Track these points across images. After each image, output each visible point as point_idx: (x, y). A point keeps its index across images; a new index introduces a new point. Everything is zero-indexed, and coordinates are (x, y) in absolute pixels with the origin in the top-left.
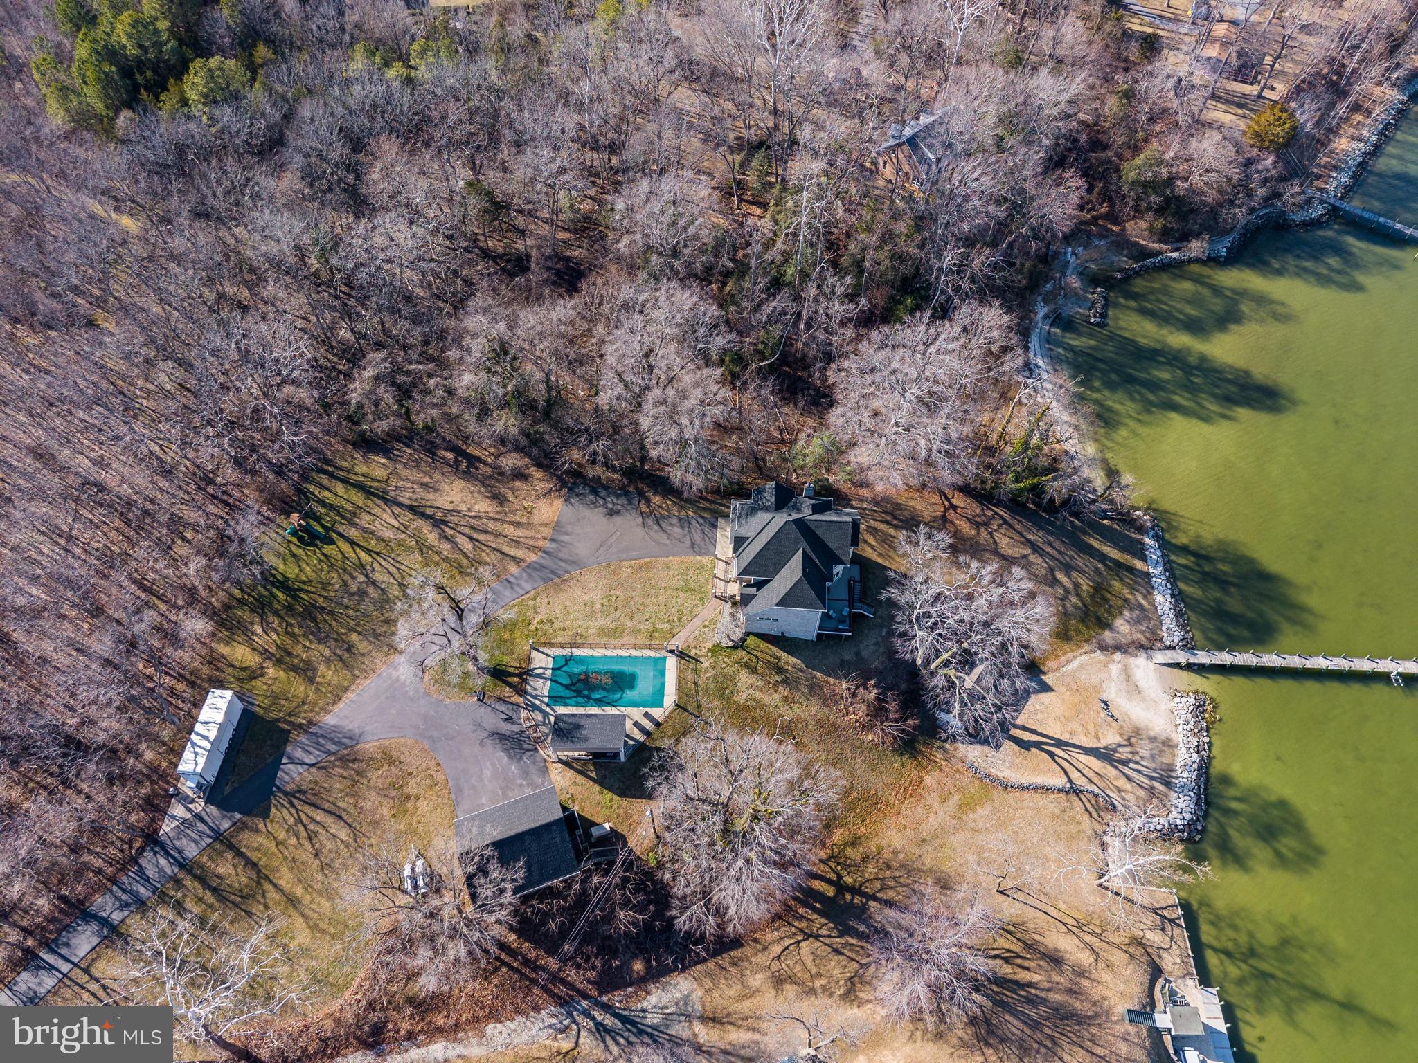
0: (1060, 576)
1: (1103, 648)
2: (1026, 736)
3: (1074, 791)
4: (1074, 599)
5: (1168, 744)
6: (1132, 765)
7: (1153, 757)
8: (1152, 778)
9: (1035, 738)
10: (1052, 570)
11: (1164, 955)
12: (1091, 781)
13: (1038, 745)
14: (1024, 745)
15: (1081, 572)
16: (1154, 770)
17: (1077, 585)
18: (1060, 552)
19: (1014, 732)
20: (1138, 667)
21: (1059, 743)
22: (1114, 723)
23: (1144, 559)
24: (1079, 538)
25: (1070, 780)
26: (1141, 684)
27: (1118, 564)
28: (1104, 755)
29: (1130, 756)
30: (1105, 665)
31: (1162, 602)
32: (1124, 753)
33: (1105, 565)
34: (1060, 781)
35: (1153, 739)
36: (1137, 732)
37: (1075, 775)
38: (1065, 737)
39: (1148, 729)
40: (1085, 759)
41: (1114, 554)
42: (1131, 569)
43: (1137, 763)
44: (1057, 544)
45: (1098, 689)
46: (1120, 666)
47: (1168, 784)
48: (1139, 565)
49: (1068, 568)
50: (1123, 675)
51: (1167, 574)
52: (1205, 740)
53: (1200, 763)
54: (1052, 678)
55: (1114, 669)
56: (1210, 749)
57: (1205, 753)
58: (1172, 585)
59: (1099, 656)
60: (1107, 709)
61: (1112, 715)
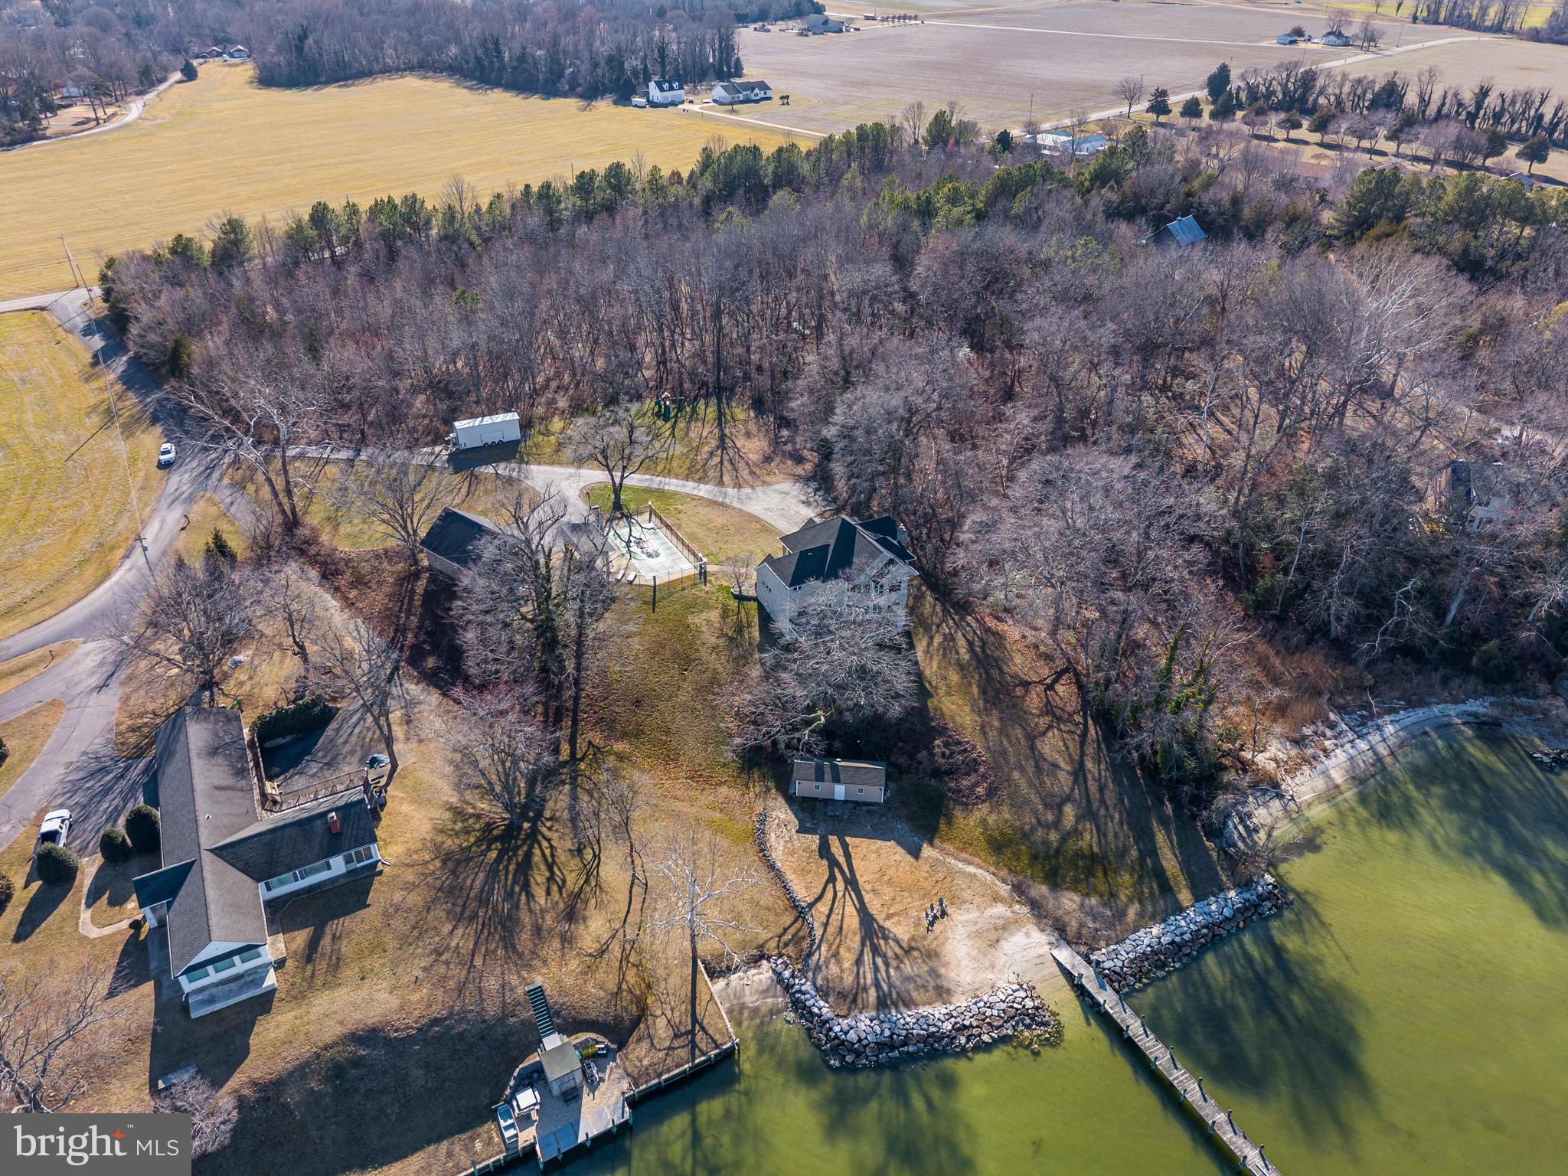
0: (1069, 811)
1: (1019, 889)
2: (837, 851)
3: (800, 912)
4: (1054, 836)
5: (942, 993)
6: (879, 960)
7: (909, 979)
8: (877, 985)
9: (842, 860)
10: (1068, 799)
11: (645, 1045)
12: (826, 925)
13: (833, 863)
14: (825, 853)
15: (1101, 833)
16: (890, 986)
17: (1076, 832)
18: (1103, 802)
19: (833, 838)
20: (1028, 935)
21: (852, 883)
22: (922, 930)
23: (1199, 898)
24: (1149, 818)
25: (811, 905)
26: (1007, 946)
27: (1159, 873)
28: (870, 928)
29: (890, 954)
30: (996, 899)
31: (1152, 935)
32: (890, 949)
33: (1142, 859)
34: (804, 895)
35: (934, 973)
36: (932, 955)
37: (823, 908)
38: (865, 886)
39: (946, 964)
40: (850, 910)
41: (1170, 862)
42: (1166, 888)
43: (887, 965)
44: (1110, 796)
46: (1009, 914)
47: (882, 1004)
48: (1185, 895)
49: (1088, 813)
50: (1001, 922)
51: (1205, 931)
52: (986, 1038)
53: (943, 1036)
54: (927, 851)
55: (1000, 910)
56: (977, 1049)
57: (963, 1040)
58: (1192, 940)
59: (1003, 888)
60: (935, 917)
61: (931, 924)
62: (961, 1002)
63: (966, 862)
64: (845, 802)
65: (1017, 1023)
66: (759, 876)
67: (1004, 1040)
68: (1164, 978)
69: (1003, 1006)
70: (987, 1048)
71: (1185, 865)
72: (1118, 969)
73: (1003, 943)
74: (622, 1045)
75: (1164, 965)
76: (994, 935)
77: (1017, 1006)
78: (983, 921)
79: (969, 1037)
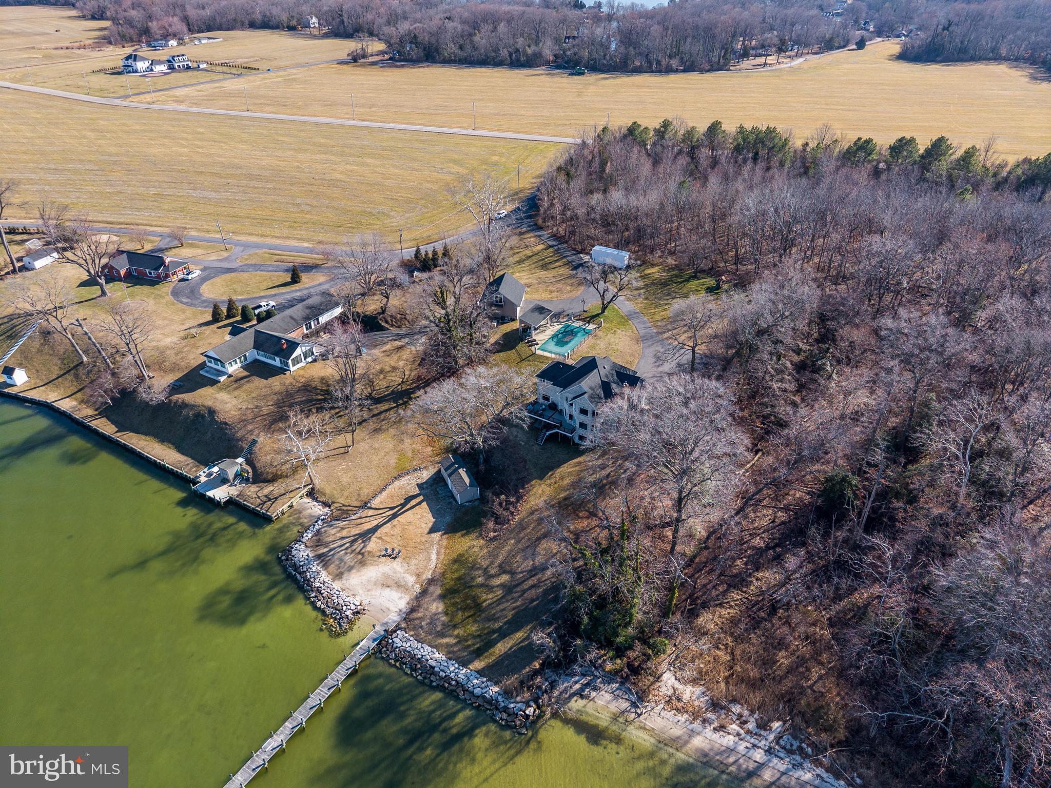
0: (505, 578)
1: (431, 582)
2: (413, 502)
3: (364, 506)
4: (480, 580)
5: (339, 576)
6: (348, 545)
7: (341, 560)
8: (331, 550)
9: (408, 506)
10: (512, 573)
12: (360, 518)
13: (403, 505)
14: (409, 499)
15: (500, 601)
16: (333, 555)
17: (490, 589)
18: (524, 592)
19: (421, 498)
20: (401, 598)
21: (395, 516)
22: (378, 554)
23: (481, 673)
24: (530, 622)
25: (371, 508)
26: (387, 592)
27: (489, 645)
28: (366, 536)
29: (354, 548)
30: (418, 575)
31: (433, 656)
32: (358, 546)
33: (494, 631)
34: (375, 503)
35: (350, 569)
36: (362, 563)
37: (371, 512)
38: (395, 522)
39: (358, 571)
40: (375, 523)
41: (501, 648)
42: (478, 653)
43: (347, 549)
44: (533, 593)
45: (407, 559)
46: (410, 584)
47: (319, 557)
48: (479, 664)
49: (508, 589)
50: (403, 583)
51: (454, 683)
52: (319, 604)
53: (311, 586)
54: (436, 536)
55: (412, 579)
56: (311, 603)
57: (313, 595)
58: (441, 678)
59: (428, 575)
60: (390, 556)
61: (384, 556)
62: (336, 585)
63: (438, 553)
64: (451, 491)
65: (335, 613)
66: (377, 483)
67: (323, 612)
68: (406, 674)
69: (341, 602)
70: (315, 608)
71: (506, 656)
72: (395, 645)
73: (388, 589)
74: (254, 483)
75: (415, 670)
76: (390, 583)
77: (344, 608)
78: (399, 575)
79: (316, 597)
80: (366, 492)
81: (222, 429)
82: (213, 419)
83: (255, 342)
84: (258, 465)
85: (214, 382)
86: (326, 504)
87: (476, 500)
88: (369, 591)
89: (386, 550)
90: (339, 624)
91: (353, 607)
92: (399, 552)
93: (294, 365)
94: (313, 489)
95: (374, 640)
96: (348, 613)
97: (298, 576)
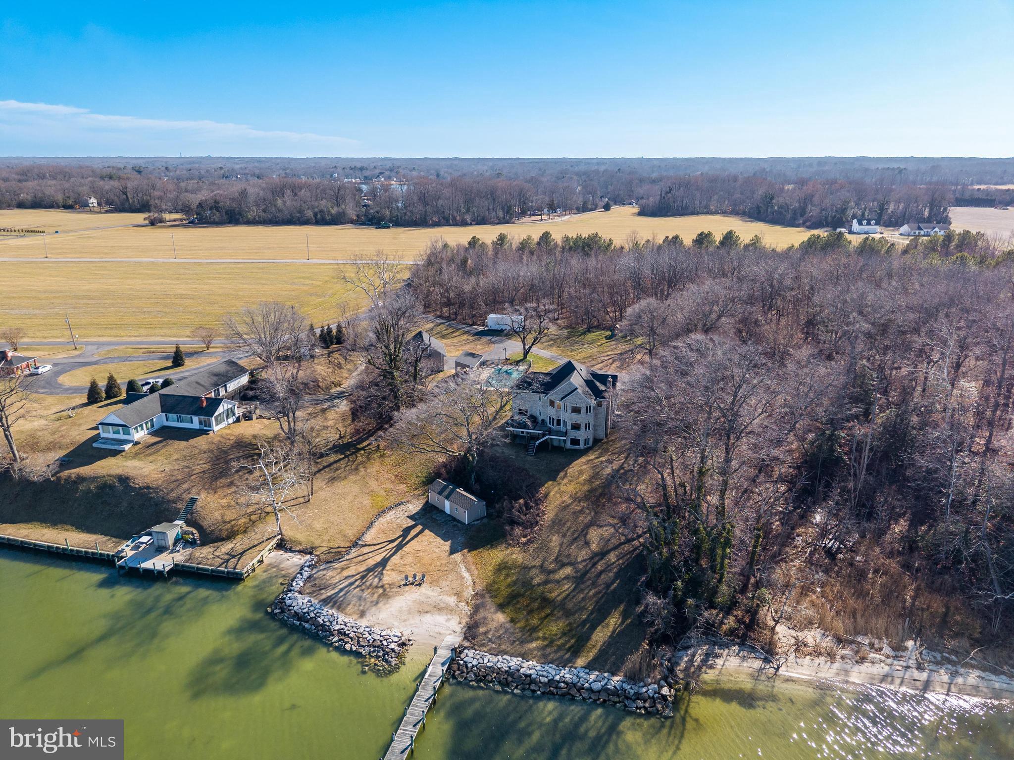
0: (567, 570)
1: (477, 597)
2: (413, 533)
3: (354, 545)
4: (540, 578)
5: (362, 613)
6: (358, 582)
8: (339, 592)
9: (409, 537)
10: (574, 564)
11: (211, 550)
13: (404, 536)
14: (406, 530)
15: (574, 592)
16: (345, 595)
17: (557, 584)
18: (595, 579)
19: (420, 528)
20: (448, 620)
22: (398, 584)
23: (590, 667)
25: (364, 546)
26: (428, 618)
27: (581, 640)
28: (377, 568)
29: (367, 584)
30: (458, 594)
31: (523, 665)
32: (372, 581)
33: (583, 623)
35: (375, 603)
39: (386, 604)
40: (380, 557)
42: (576, 651)
43: (359, 586)
45: (434, 582)
46: (453, 604)
47: (327, 601)
48: (580, 662)
50: (443, 605)
51: (562, 685)
52: (348, 647)
53: (329, 630)
54: (457, 557)
55: (452, 600)
56: (337, 649)
57: (336, 639)
58: (545, 684)
59: (469, 592)
60: (412, 584)
61: (405, 585)
62: (363, 623)
63: (469, 570)
64: (449, 515)
65: (374, 652)
66: (358, 523)
67: (358, 654)
68: (497, 692)
69: (377, 637)
70: (342, 651)
72: (470, 665)
73: (429, 615)
74: (203, 544)
75: (507, 684)
76: (427, 608)
77: (385, 643)
78: (434, 599)
79: (340, 640)
80: (351, 533)
81: (143, 495)
82: (127, 486)
83: (162, 407)
84: (205, 524)
85: (115, 453)
86: (303, 552)
87: (482, 518)
88: (405, 621)
89: (406, 578)
90: (386, 661)
91: (396, 639)
92: (424, 576)
93: (217, 425)
94: (282, 540)
95: (443, 664)
96: (392, 646)
97: (307, 625)
